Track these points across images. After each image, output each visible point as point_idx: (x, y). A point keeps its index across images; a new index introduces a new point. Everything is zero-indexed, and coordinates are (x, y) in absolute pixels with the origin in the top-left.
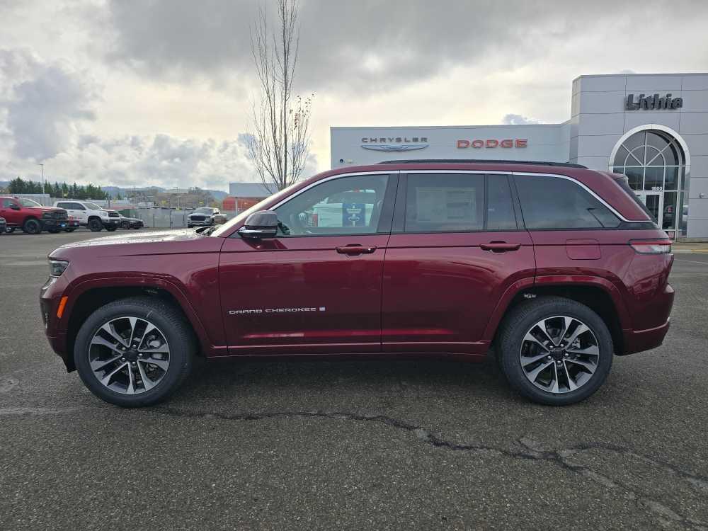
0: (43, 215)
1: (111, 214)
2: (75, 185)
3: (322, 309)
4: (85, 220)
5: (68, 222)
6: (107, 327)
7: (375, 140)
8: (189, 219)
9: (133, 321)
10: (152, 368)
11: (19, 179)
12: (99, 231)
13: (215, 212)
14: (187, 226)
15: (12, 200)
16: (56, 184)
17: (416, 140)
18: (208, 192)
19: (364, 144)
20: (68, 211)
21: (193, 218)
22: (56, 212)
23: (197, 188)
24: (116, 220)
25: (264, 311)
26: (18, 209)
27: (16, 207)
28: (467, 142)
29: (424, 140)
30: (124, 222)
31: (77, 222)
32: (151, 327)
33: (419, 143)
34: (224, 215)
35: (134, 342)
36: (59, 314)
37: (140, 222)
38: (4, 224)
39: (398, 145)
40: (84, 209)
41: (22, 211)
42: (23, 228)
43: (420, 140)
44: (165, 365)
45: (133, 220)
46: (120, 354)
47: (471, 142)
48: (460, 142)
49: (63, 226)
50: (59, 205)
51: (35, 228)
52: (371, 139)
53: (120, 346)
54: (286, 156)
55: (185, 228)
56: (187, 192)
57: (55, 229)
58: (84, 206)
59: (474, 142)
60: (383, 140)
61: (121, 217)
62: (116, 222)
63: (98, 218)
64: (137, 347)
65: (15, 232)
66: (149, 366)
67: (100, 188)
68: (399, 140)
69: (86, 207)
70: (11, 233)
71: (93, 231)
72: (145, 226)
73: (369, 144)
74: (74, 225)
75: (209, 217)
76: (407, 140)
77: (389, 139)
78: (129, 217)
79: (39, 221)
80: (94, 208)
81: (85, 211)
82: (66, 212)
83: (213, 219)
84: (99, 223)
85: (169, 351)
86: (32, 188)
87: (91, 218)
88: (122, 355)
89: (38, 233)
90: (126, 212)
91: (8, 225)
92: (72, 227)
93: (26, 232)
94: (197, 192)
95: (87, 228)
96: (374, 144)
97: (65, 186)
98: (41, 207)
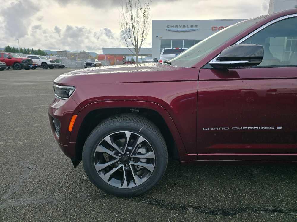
0: (22, 61)
1: (51, 62)
2: (32, 49)
3: (279, 128)
4: (40, 64)
5: (33, 65)
6: (108, 139)
7: (173, 27)
8: (85, 64)
9: (128, 134)
10: (139, 168)
11: (9, 47)
12: (46, 69)
13: (96, 61)
14: (84, 67)
15: (8, 54)
16: (25, 49)
17: (192, 26)
18: (89, 53)
19: (168, 28)
20: (33, 60)
21: (87, 64)
22: (28, 60)
23: (84, 51)
24: (54, 64)
25: (230, 128)
26: (11, 59)
27: (10, 58)
28: (216, 28)
29: (196, 26)
30: (57, 65)
31: (37, 65)
32: (141, 139)
33: (194, 28)
34: (100, 62)
35: (127, 150)
36: (70, 129)
37: (63, 65)
38: (5, 65)
39: (184, 29)
40: (39, 59)
41: (13, 59)
42: (13, 67)
43: (194, 26)
44: (151, 167)
45: (60, 64)
46: (117, 159)
47: (218, 28)
48: (213, 27)
49: (31, 66)
50: (28, 57)
51: (19, 67)
52: (171, 26)
53: (117, 153)
54: (138, 32)
55: (83, 68)
56: (80, 53)
57: (28, 68)
58: (39, 58)
59: (219, 28)
60: (177, 26)
61: (55, 63)
62: (54, 65)
63: (45, 63)
64: (130, 154)
65: (10, 69)
66: (137, 167)
67: (43, 51)
68: (184, 26)
69: (40, 58)
70: (8, 69)
71: (44, 69)
72: (66, 67)
73: (170, 28)
74: (35, 66)
75: (94, 63)
76: (188, 26)
77: (180, 26)
78: (58, 63)
79: (21, 64)
80: (44, 59)
81: (40, 60)
82: (32, 60)
83: (95, 64)
84: (46, 65)
85: (154, 158)
86: (14, 50)
87: (43, 63)
88: (118, 160)
89: (20, 70)
90: (57, 61)
91: (7, 66)
92: (35, 67)
93: (15, 69)
94: (84, 53)
95: (41, 68)
96: (172, 28)
97: (28, 50)
98: (20, 58)
